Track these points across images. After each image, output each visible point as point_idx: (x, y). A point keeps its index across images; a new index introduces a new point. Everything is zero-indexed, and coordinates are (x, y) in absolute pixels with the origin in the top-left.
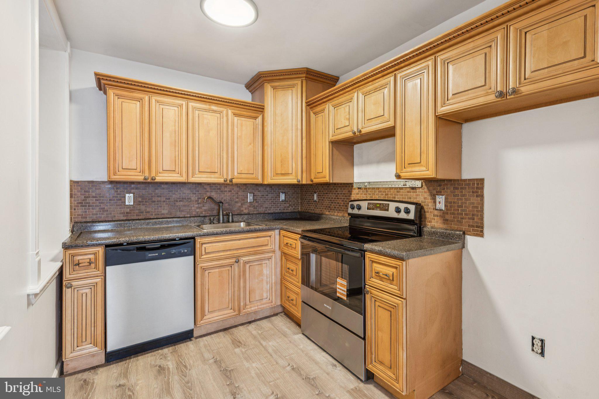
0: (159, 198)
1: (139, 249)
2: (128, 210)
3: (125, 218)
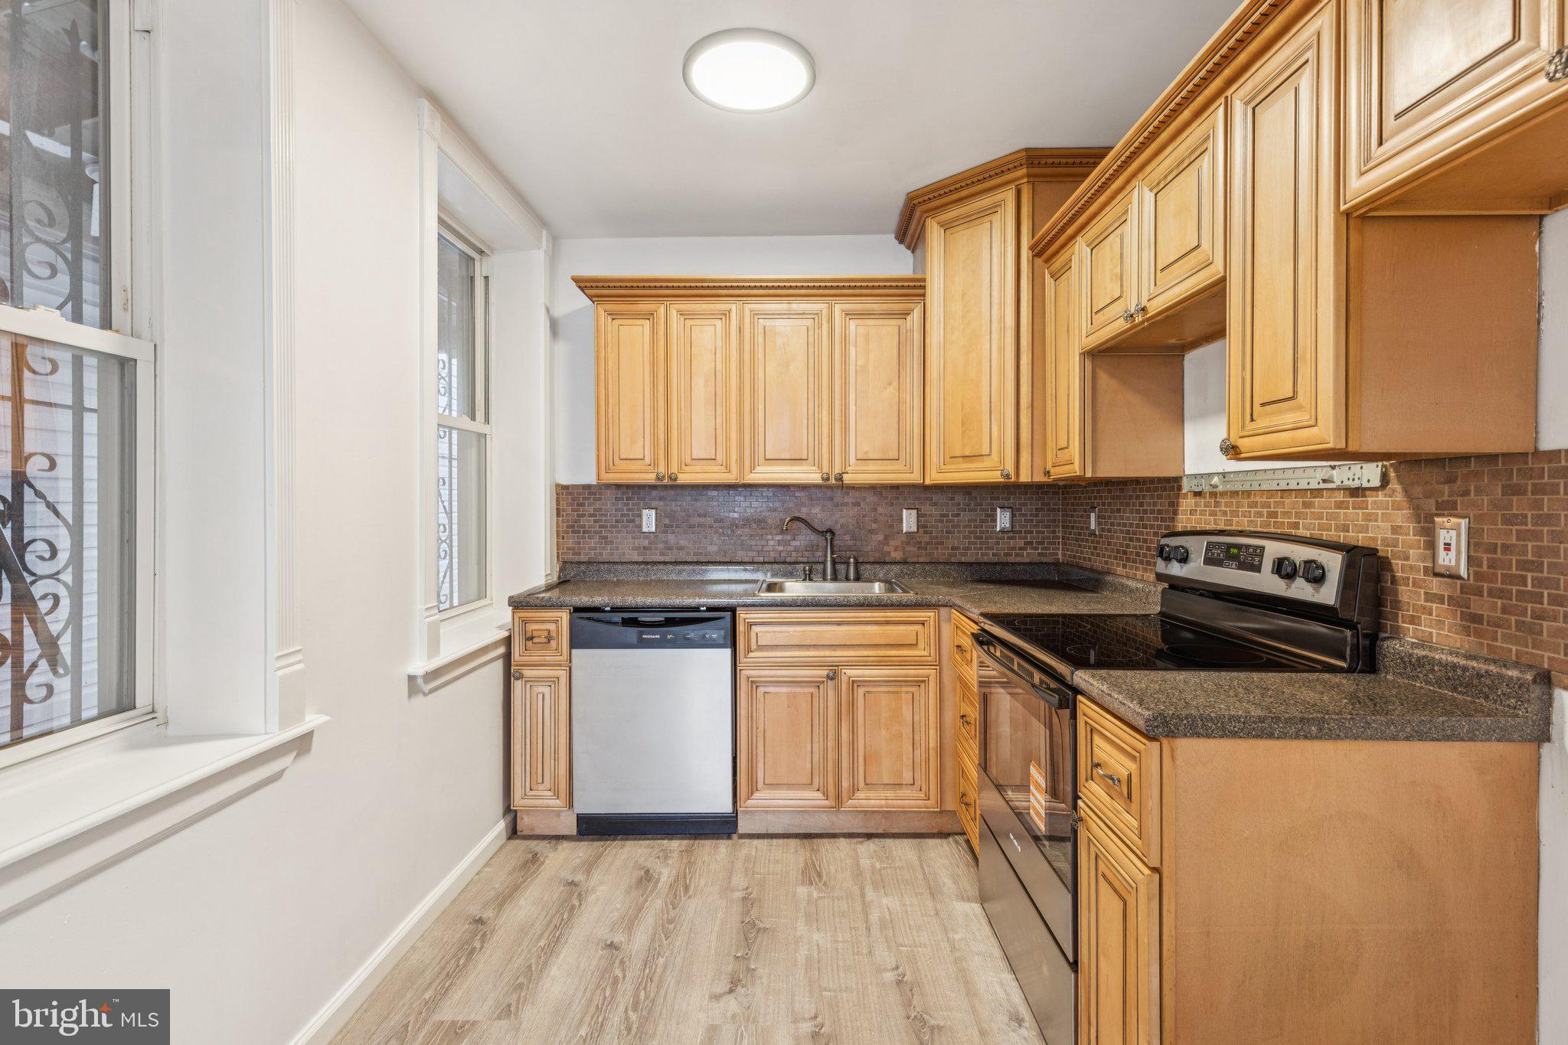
0: (702, 520)
1: (626, 622)
2: (646, 543)
3: (640, 559)
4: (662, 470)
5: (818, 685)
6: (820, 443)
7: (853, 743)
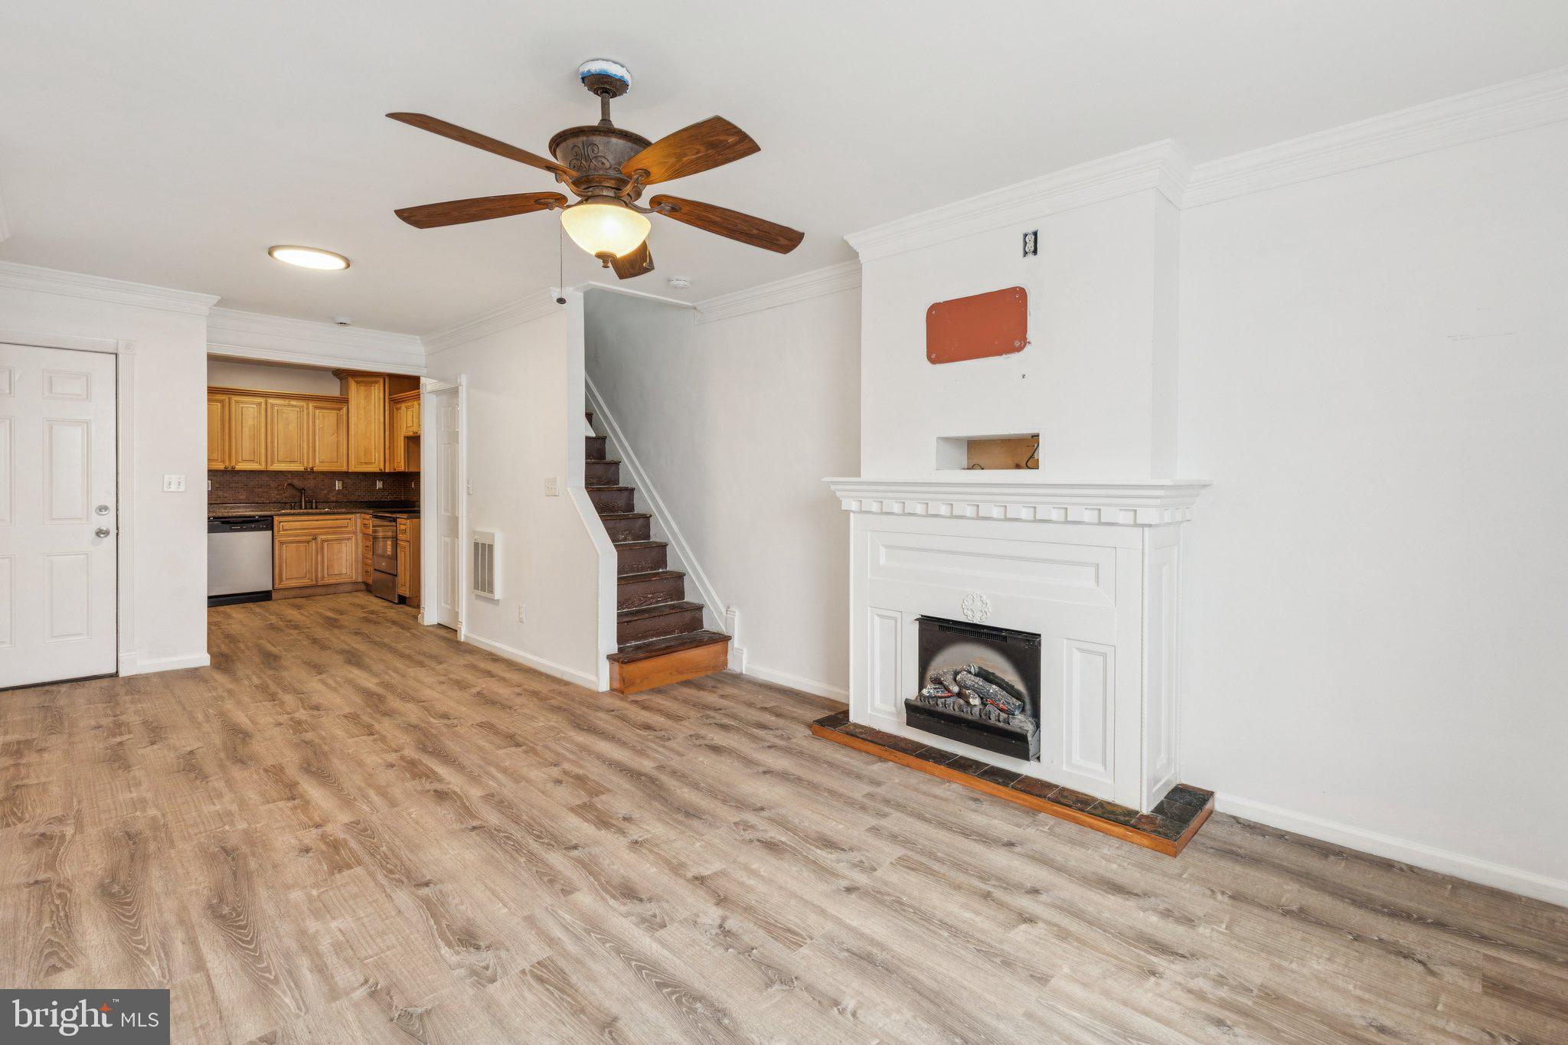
4: (227, 464)
5: (308, 542)
6: (303, 455)
7: (323, 562)
